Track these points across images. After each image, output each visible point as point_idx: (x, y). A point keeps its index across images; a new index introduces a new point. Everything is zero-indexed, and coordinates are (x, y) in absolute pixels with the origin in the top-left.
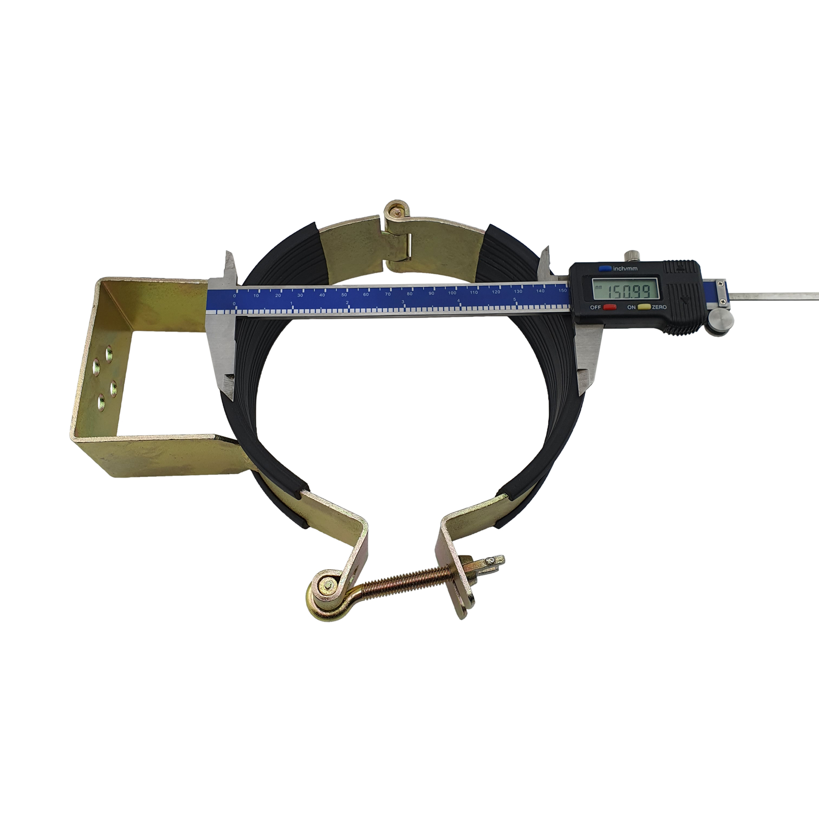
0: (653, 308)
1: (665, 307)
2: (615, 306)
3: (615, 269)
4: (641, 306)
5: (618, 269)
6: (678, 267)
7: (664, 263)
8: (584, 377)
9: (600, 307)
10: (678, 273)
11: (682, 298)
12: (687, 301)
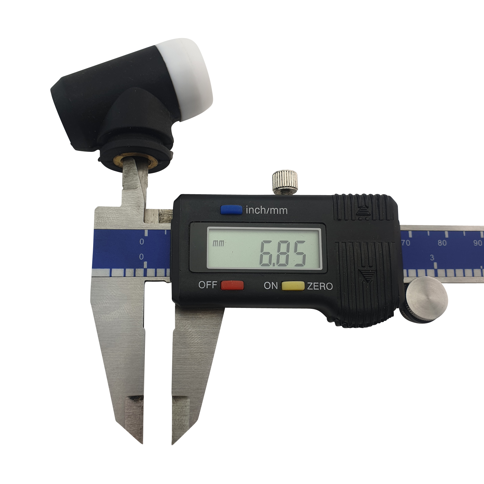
0: (308, 289)
1: (329, 286)
3: (248, 210)
4: (289, 285)
6: (359, 210)
7: (335, 200)
8: (182, 410)
9: (216, 285)
10: (359, 220)
11: (360, 271)
12: (370, 277)
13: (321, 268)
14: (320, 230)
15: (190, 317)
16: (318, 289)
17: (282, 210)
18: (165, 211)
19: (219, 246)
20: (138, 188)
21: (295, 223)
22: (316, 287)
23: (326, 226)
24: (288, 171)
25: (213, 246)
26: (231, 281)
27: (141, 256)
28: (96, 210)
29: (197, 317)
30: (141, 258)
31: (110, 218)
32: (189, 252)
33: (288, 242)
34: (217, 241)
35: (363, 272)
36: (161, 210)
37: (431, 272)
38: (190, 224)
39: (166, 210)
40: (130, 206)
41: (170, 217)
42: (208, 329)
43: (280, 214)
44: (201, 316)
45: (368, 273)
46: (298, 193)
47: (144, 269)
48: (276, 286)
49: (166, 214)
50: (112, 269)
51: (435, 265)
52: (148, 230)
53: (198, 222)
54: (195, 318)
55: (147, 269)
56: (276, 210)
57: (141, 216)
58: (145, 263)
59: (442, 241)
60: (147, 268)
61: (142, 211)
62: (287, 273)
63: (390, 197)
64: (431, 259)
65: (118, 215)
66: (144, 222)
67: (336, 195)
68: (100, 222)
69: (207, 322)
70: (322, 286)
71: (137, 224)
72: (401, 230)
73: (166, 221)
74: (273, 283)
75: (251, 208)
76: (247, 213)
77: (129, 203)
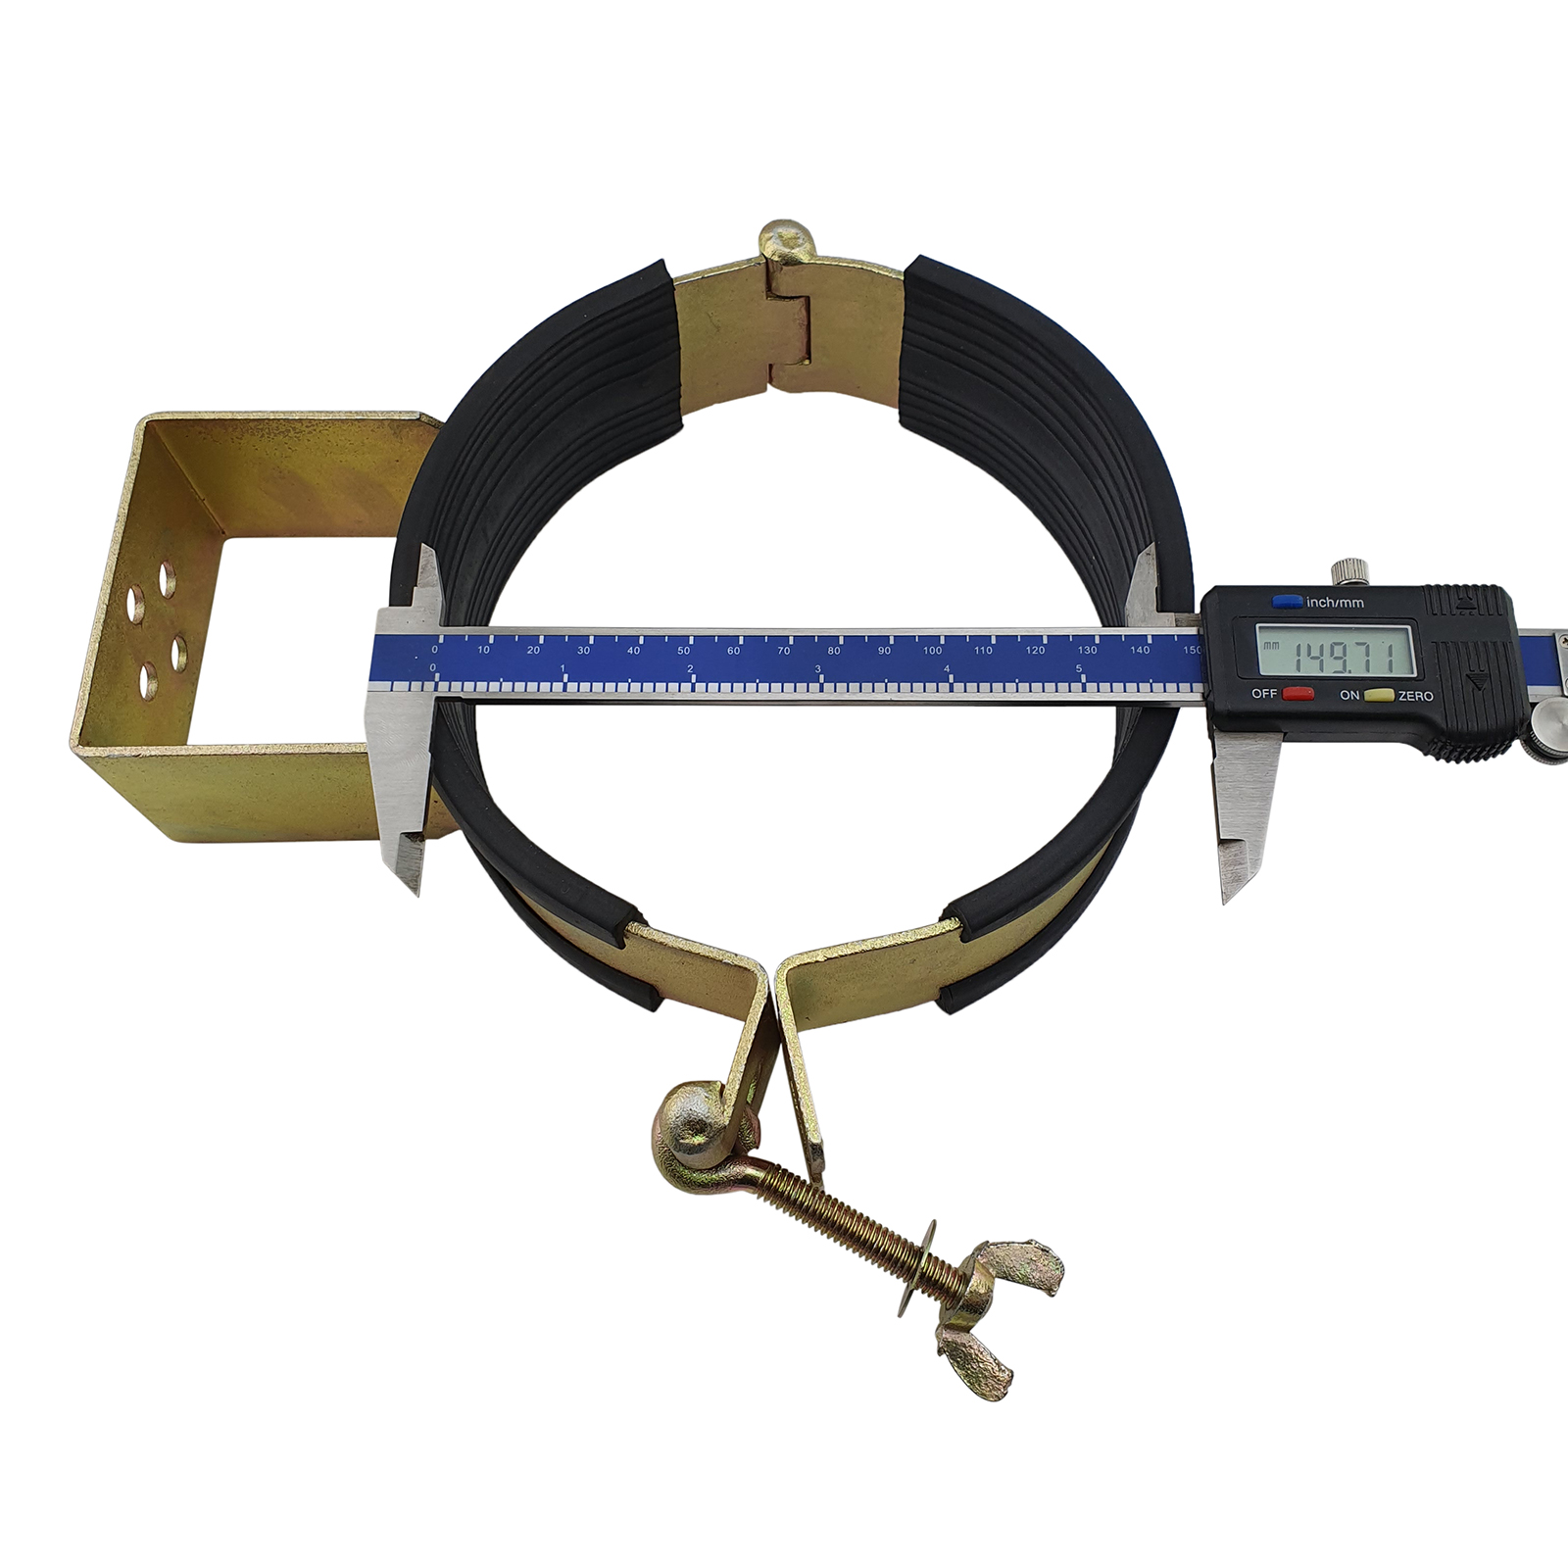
2: (1310, 691)
5: (1319, 603)
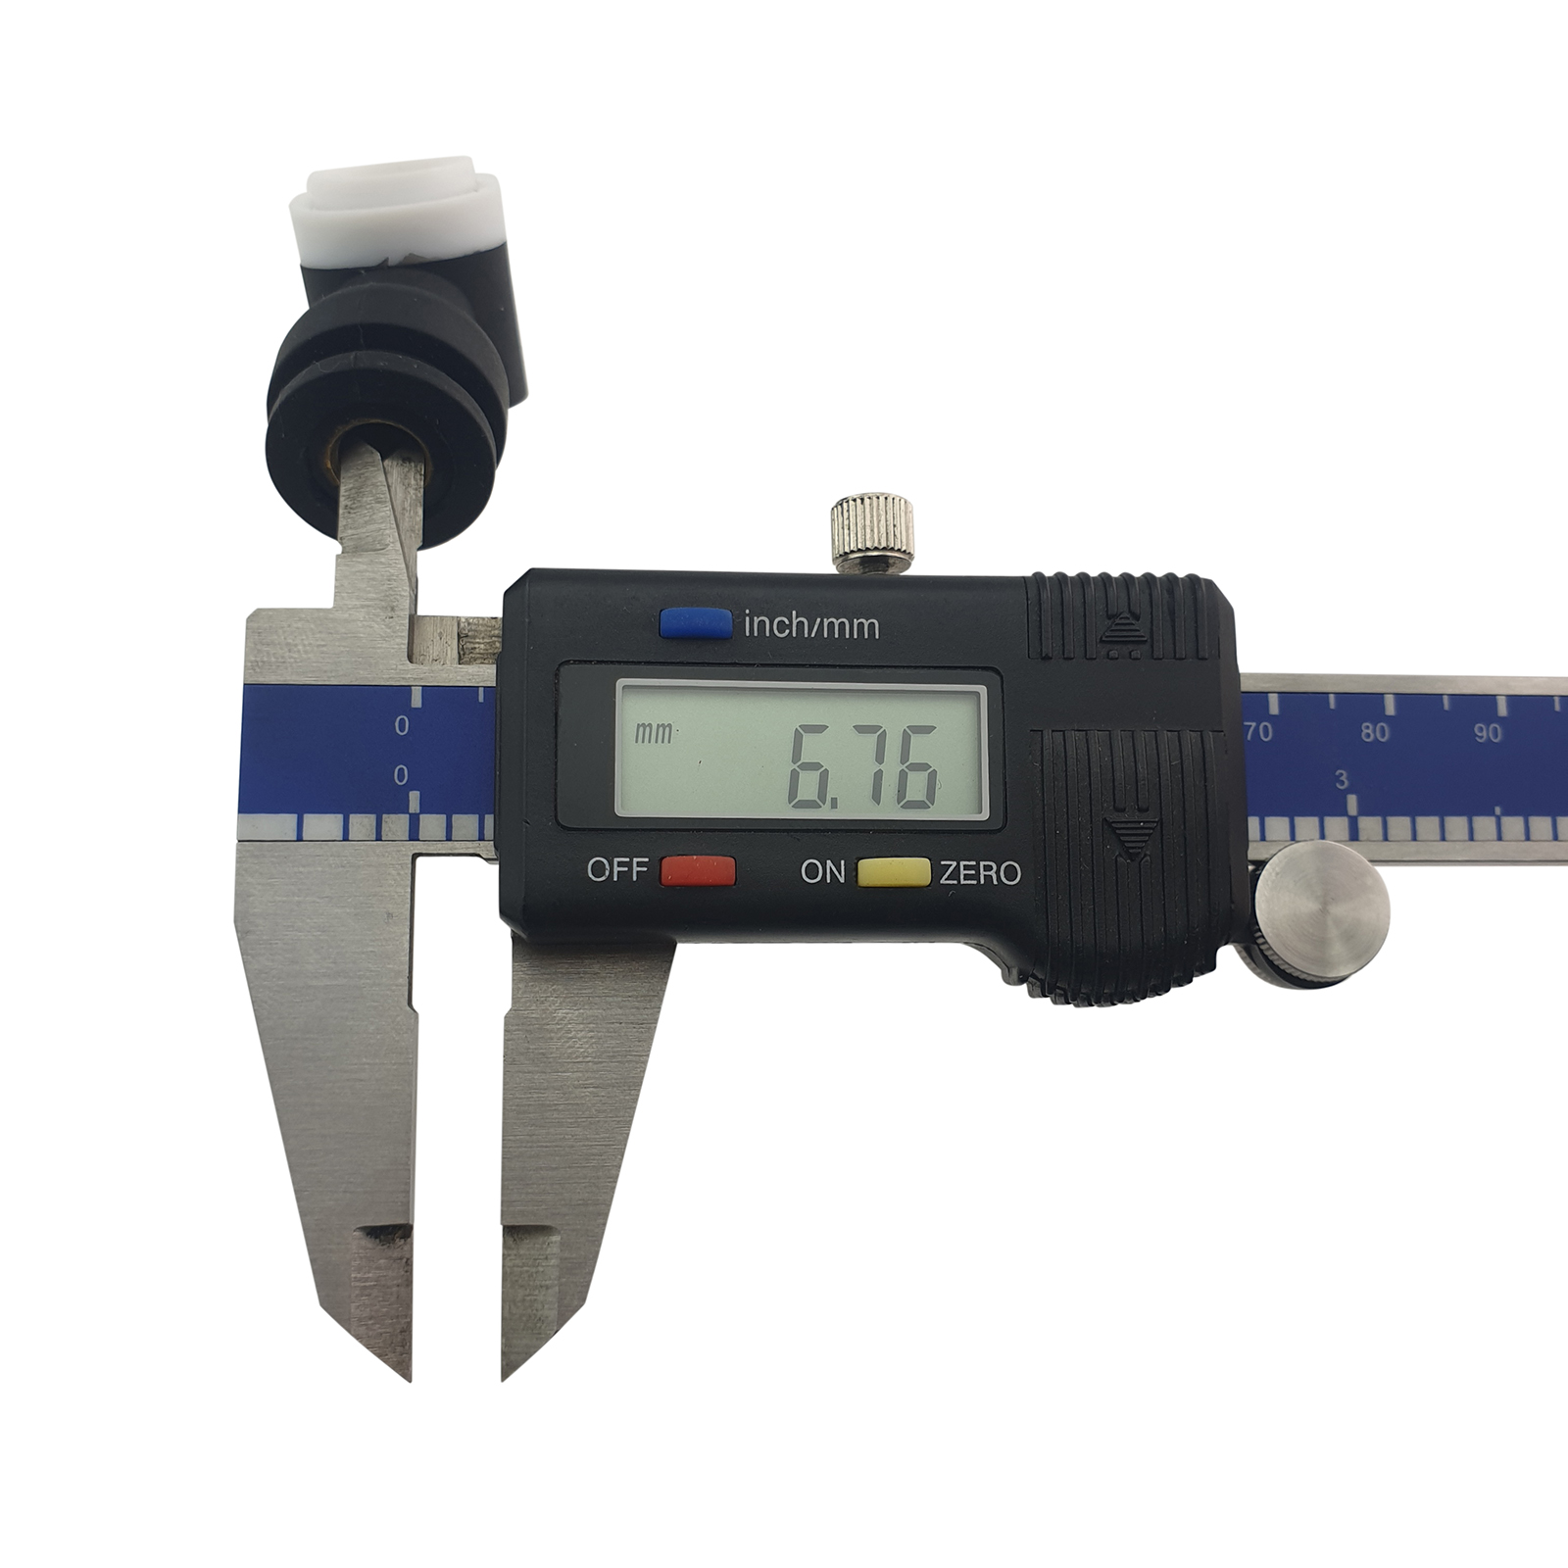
0: (942, 881)
1: (1011, 873)
3: (751, 625)
4: (879, 871)
5: (773, 626)
6: (1111, 626)
7: (1032, 593)
8: (534, 1270)
9: (645, 869)
10: (1108, 658)
11: (1110, 824)
12: (1140, 845)
13: (985, 815)
14: (982, 689)
15: (562, 973)
16: (975, 882)
17: (861, 625)
18: (478, 625)
19: (656, 742)
20: (390, 548)
21: (904, 667)
22: (966, 877)
23: (1002, 677)
24: (882, 499)
25: (637, 742)
26: (695, 857)
27: (401, 774)
28: (250, 620)
29: (585, 973)
30: (401, 777)
31: (296, 645)
32: (556, 763)
33: (882, 730)
34: (650, 725)
35: (1119, 825)
36: (467, 619)
37: (1337, 825)
38: (558, 669)
39: (483, 619)
40: (363, 607)
41: (494, 642)
42: (620, 1011)
43: (855, 637)
44: (596, 968)
45: (1134, 832)
46: (915, 570)
47: (410, 814)
48: (840, 874)
49: (483, 635)
50: (305, 816)
51: (1352, 801)
52: (423, 686)
53: (585, 662)
54: (577, 976)
55: (421, 816)
56: (842, 624)
57: (398, 640)
58: (414, 797)
59: (1375, 725)
60: (422, 812)
61: (403, 625)
62: (875, 831)
63: (1210, 584)
64: (1338, 786)
65: (323, 636)
66: (410, 658)
67: (1038, 576)
68: (265, 659)
69: (616, 987)
70: (987, 873)
71: (388, 667)
72: (1243, 689)
73: (483, 658)
74: (829, 862)
75: (761, 618)
76: (748, 634)
77: (358, 598)
